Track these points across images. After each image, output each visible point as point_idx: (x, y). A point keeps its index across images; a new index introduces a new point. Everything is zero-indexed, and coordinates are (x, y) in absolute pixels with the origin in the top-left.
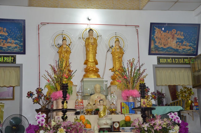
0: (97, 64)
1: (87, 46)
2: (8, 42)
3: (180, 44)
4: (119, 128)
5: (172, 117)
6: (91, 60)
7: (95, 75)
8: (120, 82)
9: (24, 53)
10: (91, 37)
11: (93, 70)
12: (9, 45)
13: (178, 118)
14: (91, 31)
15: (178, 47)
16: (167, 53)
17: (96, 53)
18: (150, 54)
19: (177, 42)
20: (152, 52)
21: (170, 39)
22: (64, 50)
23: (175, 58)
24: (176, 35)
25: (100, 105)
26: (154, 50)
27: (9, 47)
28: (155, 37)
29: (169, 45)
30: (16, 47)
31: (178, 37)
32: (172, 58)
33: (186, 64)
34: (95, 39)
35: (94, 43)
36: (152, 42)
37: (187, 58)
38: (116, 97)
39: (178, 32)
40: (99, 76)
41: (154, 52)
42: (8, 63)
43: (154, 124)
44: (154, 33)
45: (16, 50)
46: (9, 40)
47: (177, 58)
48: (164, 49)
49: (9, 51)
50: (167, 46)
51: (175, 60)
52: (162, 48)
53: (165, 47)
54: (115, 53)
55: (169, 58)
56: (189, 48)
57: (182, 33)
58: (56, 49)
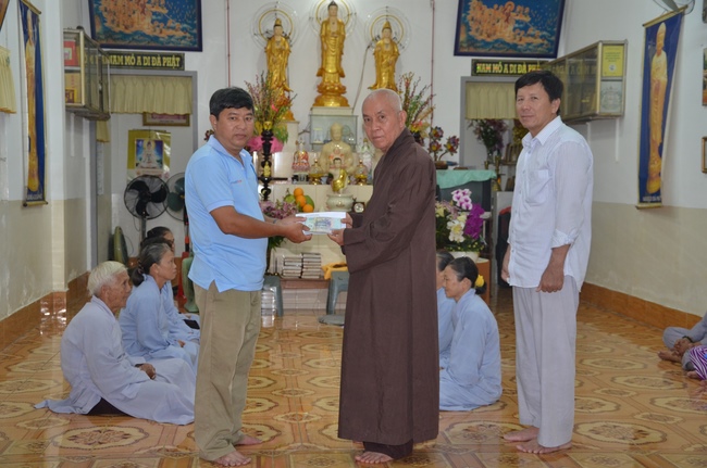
0: (342, 75)
1: (324, 37)
2: (169, 28)
3: (522, 33)
5: (458, 198)
6: (331, 69)
7: (336, 101)
9: (200, 49)
10: (333, 19)
11: (333, 91)
12: (171, 32)
13: (467, 201)
14: (333, 7)
15: (518, 37)
16: (493, 51)
17: (342, 53)
18: (457, 53)
19: (514, 29)
20: (462, 50)
21: (500, 24)
22: (277, 47)
23: (509, 63)
24: (513, 14)
25: (335, 168)
26: (465, 45)
27: (171, 37)
28: (469, 17)
29: (498, 35)
30: (184, 37)
31: (518, 18)
32: (503, 63)
34: (341, 24)
35: (339, 33)
36: (463, 29)
37: (535, 63)
38: (373, 149)
39: (519, 8)
40: (344, 103)
41: (466, 50)
42: (170, 68)
44: (467, 8)
45: (184, 43)
46: (170, 23)
47: (514, 63)
48: (488, 44)
49: (171, 45)
50: (495, 38)
51: (509, 68)
52: (483, 41)
53: (489, 40)
54: (380, 54)
55: (497, 62)
56: (539, 41)
57: (527, 10)
58: (263, 41)
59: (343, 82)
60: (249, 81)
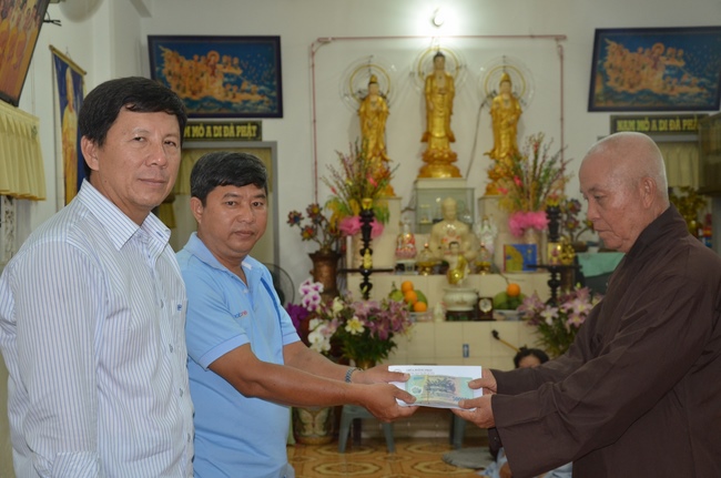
0: (451, 139)
1: (428, 95)
2: (243, 91)
3: (675, 80)
4: (490, 313)
6: (438, 133)
7: (446, 171)
8: (505, 193)
9: (280, 115)
10: (439, 73)
11: (441, 159)
12: (246, 96)
14: (440, 59)
15: (669, 87)
16: (636, 105)
17: (451, 113)
18: (592, 108)
19: (664, 77)
20: (598, 105)
21: (645, 71)
22: (372, 108)
23: (658, 118)
24: (662, 58)
25: (451, 254)
26: (601, 98)
27: (245, 102)
28: (606, 64)
29: (644, 85)
30: (262, 102)
31: (668, 63)
32: (650, 119)
33: (687, 132)
34: (450, 79)
35: (447, 89)
36: (599, 79)
37: (691, 117)
38: (494, 228)
39: (670, 50)
40: (456, 173)
41: (603, 105)
42: (245, 139)
43: (570, 311)
44: (604, 53)
45: (261, 108)
46: (245, 86)
47: (664, 118)
48: (631, 96)
49: (246, 111)
50: (638, 88)
51: (658, 125)
52: (624, 92)
53: (632, 91)
54: (499, 112)
55: (642, 118)
56: (696, 90)
57: (681, 52)
58: (354, 102)
59: (453, 147)
60: (340, 151)
